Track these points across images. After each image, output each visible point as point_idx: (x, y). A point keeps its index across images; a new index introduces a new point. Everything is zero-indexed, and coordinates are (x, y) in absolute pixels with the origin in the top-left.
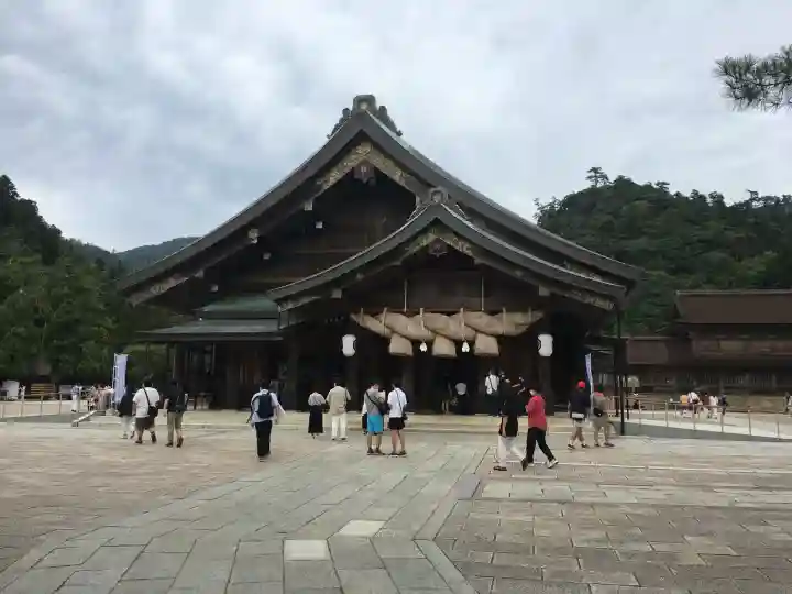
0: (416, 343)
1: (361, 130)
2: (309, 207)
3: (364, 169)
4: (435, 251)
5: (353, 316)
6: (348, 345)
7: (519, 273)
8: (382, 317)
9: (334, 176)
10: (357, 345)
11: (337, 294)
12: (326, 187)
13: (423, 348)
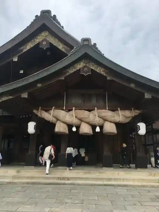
0: (70, 126)
1: (44, 23)
2: (15, 59)
3: (44, 43)
4: (84, 72)
5: (35, 111)
6: (31, 127)
7: (132, 85)
8: (52, 112)
9: (29, 46)
10: (36, 128)
11: (25, 95)
12: (25, 50)
13: (74, 129)
